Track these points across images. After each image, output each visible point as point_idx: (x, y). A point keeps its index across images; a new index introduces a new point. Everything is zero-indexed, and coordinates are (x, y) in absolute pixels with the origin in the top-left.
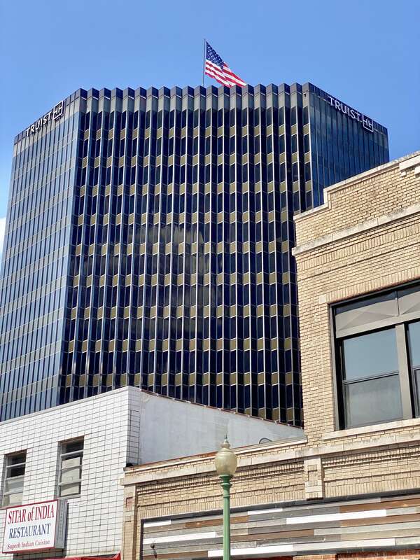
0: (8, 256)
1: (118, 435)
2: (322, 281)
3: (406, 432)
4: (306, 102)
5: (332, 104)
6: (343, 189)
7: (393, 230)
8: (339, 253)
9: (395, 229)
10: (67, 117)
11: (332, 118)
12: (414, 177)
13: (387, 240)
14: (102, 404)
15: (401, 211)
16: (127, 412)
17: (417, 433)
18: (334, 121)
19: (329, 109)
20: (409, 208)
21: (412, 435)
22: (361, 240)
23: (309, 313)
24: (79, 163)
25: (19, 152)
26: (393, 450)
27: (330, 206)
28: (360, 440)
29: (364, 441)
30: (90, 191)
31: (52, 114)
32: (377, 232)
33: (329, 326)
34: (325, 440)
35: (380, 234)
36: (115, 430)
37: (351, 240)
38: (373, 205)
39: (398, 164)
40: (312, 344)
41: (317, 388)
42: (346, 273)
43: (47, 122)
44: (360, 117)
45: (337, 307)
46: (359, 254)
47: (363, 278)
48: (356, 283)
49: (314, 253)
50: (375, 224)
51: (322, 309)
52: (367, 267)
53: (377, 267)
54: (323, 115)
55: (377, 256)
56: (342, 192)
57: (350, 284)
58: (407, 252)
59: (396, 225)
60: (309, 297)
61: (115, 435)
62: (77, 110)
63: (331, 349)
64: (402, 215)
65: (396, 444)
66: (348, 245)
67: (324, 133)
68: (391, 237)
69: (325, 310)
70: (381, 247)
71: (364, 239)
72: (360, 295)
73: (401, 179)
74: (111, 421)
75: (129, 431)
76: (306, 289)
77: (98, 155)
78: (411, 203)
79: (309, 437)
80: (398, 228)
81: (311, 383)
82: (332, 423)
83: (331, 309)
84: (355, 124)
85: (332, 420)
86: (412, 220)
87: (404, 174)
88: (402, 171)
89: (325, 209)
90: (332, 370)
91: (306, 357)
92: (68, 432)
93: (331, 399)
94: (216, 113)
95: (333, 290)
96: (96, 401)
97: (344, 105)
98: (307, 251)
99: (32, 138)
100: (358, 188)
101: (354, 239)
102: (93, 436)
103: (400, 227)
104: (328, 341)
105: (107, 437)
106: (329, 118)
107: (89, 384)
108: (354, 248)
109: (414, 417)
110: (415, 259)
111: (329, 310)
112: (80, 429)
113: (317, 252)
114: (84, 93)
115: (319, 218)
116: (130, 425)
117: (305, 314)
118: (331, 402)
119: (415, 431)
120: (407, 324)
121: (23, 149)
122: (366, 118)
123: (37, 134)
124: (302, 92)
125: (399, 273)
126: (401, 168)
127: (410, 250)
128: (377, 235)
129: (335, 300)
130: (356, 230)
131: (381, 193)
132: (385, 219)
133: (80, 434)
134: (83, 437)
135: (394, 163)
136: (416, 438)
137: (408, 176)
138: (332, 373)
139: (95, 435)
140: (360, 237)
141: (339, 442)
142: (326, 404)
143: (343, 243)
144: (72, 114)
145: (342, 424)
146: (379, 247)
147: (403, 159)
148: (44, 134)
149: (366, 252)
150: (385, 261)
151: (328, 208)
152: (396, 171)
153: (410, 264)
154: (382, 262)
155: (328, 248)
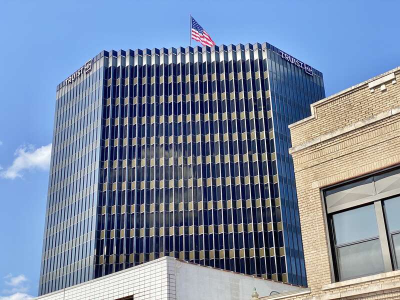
0: (54, 170)
1: (160, 293)
2: (314, 171)
3: (388, 281)
4: (265, 56)
5: (283, 57)
6: (325, 104)
7: (367, 132)
8: (326, 151)
9: (369, 131)
10: (95, 71)
11: (283, 67)
12: (381, 92)
13: (363, 139)
14: (147, 271)
15: (373, 117)
16: (166, 276)
17: (398, 281)
18: (285, 69)
19: (281, 60)
20: (379, 115)
21: (394, 283)
22: (343, 140)
23: (305, 195)
24: (105, 102)
25: (60, 97)
26: (380, 295)
27: (316, 117)
28: (352, 289)
29: (356, 290)
30: (113, 122)
31: (84, 69)
32: (354, 134)
33: (322, 205)
34: (324, 290)
35: (357, 135)
36: (157, 290)
37: (335, 141)
38: (350, 114)
39: (367, 84)
40: (310, 219)
41: (315, 251)
42: (332, 165)
43: (80, 75)
44: (303, 66)
45: (326, 190)
46: (341, 151)
47: (346, 168)
48: (341, 172)
49: (306, 151)
50: (353, 128)
51: (315, 192)
52: (349, 159)
53: (357, 159)
54: (277, 65)
55: (356, 151)
56: (325, 106)
57: (336, 173)
58: (380, 147)
59: (369, 128)
60: (304, 184)
61: (158, 294)
62: (102, 65)
63: (324, 222)
64: (374, 121)
65: (382, 291)
66: (332, 144)
67: (279, 77)
68: (366, 137)
69: (318, 193)
70: (359, 144)
71: (345, 140)
72: (344, 181)
73: (370, 94)
74: (154, 283)
75: (169, 290)
76: (301, 178)
77: (118, 96)
78: (380, 112)
79: (312, 289)
80: (371, 130)
81: (310, 247)
82: (330, 277)
83: (322, 192)
84: (300, 70)
85: (329, 274)
86: (381, 124)
87: (372, 91)
88: (371, 89)
89: (313, 119)
90: (326, 237)
91: (305, 228)
92: (120, 293)
93: (327, 259)
94: (201, 65)
95: (322, 178)
96: (141, 269)
97: (291, 57)
98: (301, 150)
99: (69, 86)
100: (337, 102)
101: (337, 140)
102: (141, 294)
103: (373, 129)
104: (322, 216)
105: (152, 295)
106: (281, 67)
107: (116, 262)
108: (337, 146)
109: (394, 270)
110: (386, 152)
111: (320, 192)
112: (130, 290)
113: (308, 151)
114: (106, 54)
115: (308, 126)
116: (169, 286)
117: (302, 196)
118: (328, 262)
119: (396, 280)
120: (382, 200)
121: (63, 94)
122: (307, 66)
123: (73, 83)
124: (261, 49)
125: (375, 163)
126: (370, 87)
127: (382, 146)
128: (355, 136)
129: (325, 185)
130: (338, 133)
131: (355, 105)
132: (360, 124)
133: (130, 294)
134: (133, 296)
135: (364, 83)
136: (397, 286)
137: (375, 92)
138: (327, 239)
139: (142, 294)
140: (342, 138)
141: (336, 291)
142: (324, 263)
143: (329, 143)
144: (98, 68)
145: (337, 278)
146: (357, 145)
147: (371, 80)
148: (78, 83)
149: (347, 149)
150: (363, 155)
151: (315, 118)
152: (366, 89)
153: (383, 156)
154: (360, 156)
155: (317, 148)
